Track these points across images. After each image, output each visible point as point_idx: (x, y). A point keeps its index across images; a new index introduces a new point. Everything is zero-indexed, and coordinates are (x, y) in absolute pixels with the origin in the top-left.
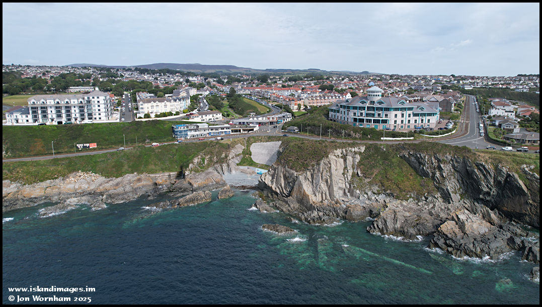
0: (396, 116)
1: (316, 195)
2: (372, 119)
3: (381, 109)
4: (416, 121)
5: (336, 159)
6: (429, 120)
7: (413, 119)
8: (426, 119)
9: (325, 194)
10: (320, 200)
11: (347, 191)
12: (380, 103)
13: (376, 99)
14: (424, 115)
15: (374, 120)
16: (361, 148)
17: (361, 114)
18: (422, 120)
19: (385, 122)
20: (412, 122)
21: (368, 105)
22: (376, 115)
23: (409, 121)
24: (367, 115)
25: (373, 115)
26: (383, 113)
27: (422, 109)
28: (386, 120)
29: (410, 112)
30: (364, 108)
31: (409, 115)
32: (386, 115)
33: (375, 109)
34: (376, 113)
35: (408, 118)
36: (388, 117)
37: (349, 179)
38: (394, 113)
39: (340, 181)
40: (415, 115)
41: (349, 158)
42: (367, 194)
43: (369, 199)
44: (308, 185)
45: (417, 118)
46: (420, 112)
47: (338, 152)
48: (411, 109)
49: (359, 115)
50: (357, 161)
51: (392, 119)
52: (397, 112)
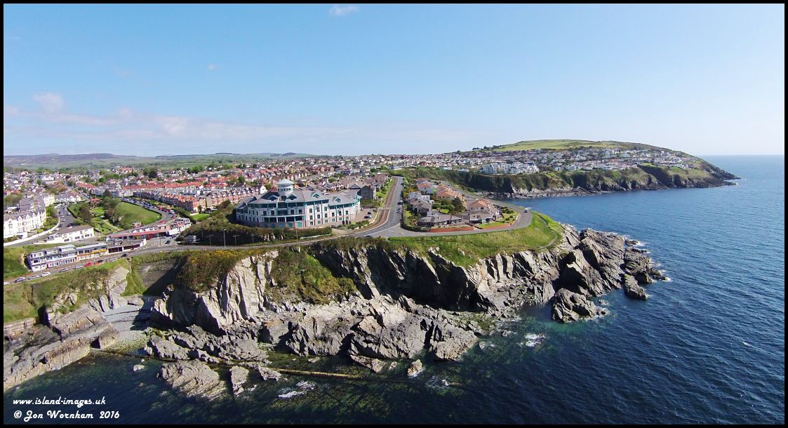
0: (311, 211)
1: (225, 317)
2: (285, 216)
3: (294, 205)
4: (333, 214)
5: (245, 270)
6: (347, 212)
7: (330, 212)
8: (344, 210)
9: (237, 314)
10: (232, 321)
11: (262, 305)
12: (292, 197)
13: (288, 194)
14: (341, 206)
15: (287, 218)
16: (273, 252)
17: (273, 212)
18: (340, 212)
20: (330, 215)
21: (278, 200)
22: (290, 213)
23: (326, 215)
24: (279, 213)
25: (286, 213)
26: (296, 208)
27: (338, 200)
29: (326, 205)
31: (326, 208)
32: (300, 211)
33: (288, 205)
34: (289, 210)
35: (324, 212)
36: (303, 213)
37: (263, 291)
38: (308, 208)
39: (253, 295)
40: (332, 207)
41: (261, 268)
42: (285, 305)
43: (287, 310)
44: (215, 307)
45: (334, 211)
46: (337, 203)
47: (247, 262)
48: (326, 201)
49: (270, 214)
50: (270, 268)
51: (307, 215)
52: (312, 207)
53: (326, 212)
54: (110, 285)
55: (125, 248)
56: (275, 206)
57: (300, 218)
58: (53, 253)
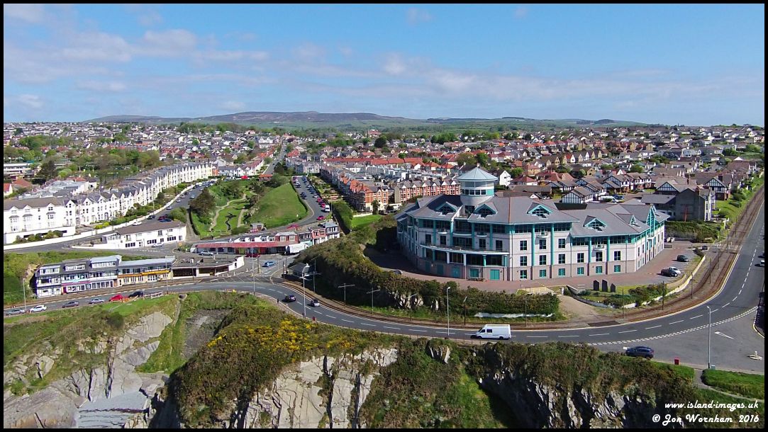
0: (523, 245)
2: (466, 253)
3: (487, 228)
4: (581, 257)
6: (617, 254)
7: (571, 252)
8: (609, 250)
12: (485, 211)
13: (479, 201)
14: (603, 240)
15: (468, 255)
16: (384, 351)
17: (443, 239)
18: (599, 255)
20: (571, 258)
21: (455, 216)
22: (476, 244)
23: (562, 258)
24: (456, 242)
25: (468, 244)
26: (490, 237)
27: (598, 225)
28: (500, 257)
29: (564, 234)
31: (562, 242)
32: (499, 245)
33: (474, 228)
34: (477, 237)
35: (558, 251)
38: (516, 239)
40: (577, 241)
45: (583, 249)
46: (590, 232)
47: (311, 368)
48: (564, 227)
49: (438, 242)
50: (364, 393)
51: (514, 254)
52: (526, 236)
53: (562, 251)
54: (120, 347)
55: (202, 271)
56: (449, 228)
57: (497, 260)
58: (76, 268)
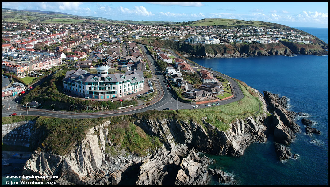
0: (121, 87)
1: (82, 171)
3: (110, 84)
4: (133, 88)
5: (92, 136)
8: (138, 85)
9: (90, 168)
10: (87, 173)
11: (104, 159)
12: (109, 79)
13: (105, 76)
15: (106, 92)
16: (108, 122)
18: (136, 87)
19: (114, 92)
21: (99, 80)
24: (100, 88)
26: (112, 86)
28: (115, 91)
29: (129, 83)
30: (97, 84)
31: (129, 85)
32: (114, 88)
33: (106, 83)
34: (107, 87)
35: (128, 88)
36: (116, 89)
37: (104, 149)
39: (98, 154)
40: (132, 84)
41: (101, 133)
42: (120, 159)
43: (122, 162)
44: (74, 165)
46: (135, 82)
47: (92, 130)
49: (94, 89)
51: (118, 89)
